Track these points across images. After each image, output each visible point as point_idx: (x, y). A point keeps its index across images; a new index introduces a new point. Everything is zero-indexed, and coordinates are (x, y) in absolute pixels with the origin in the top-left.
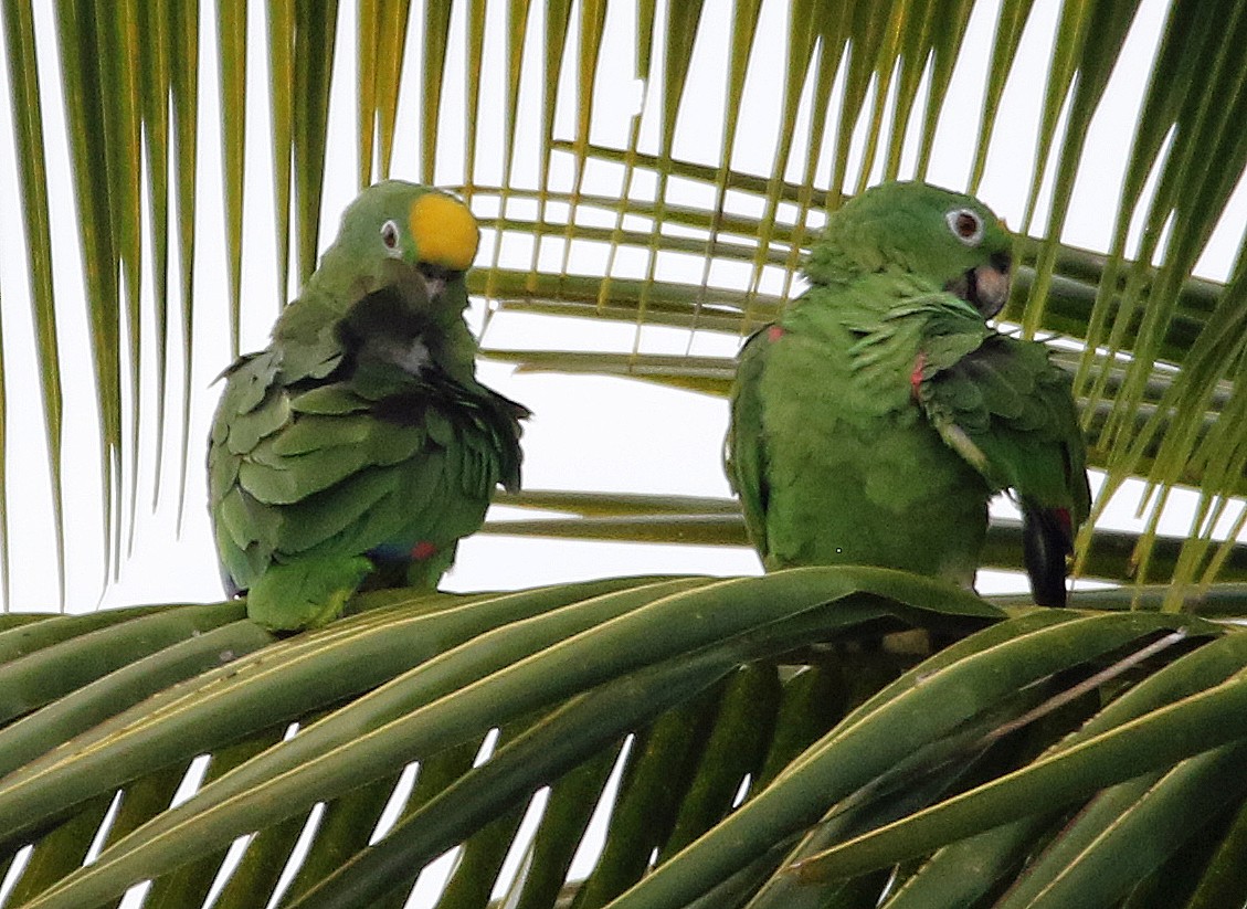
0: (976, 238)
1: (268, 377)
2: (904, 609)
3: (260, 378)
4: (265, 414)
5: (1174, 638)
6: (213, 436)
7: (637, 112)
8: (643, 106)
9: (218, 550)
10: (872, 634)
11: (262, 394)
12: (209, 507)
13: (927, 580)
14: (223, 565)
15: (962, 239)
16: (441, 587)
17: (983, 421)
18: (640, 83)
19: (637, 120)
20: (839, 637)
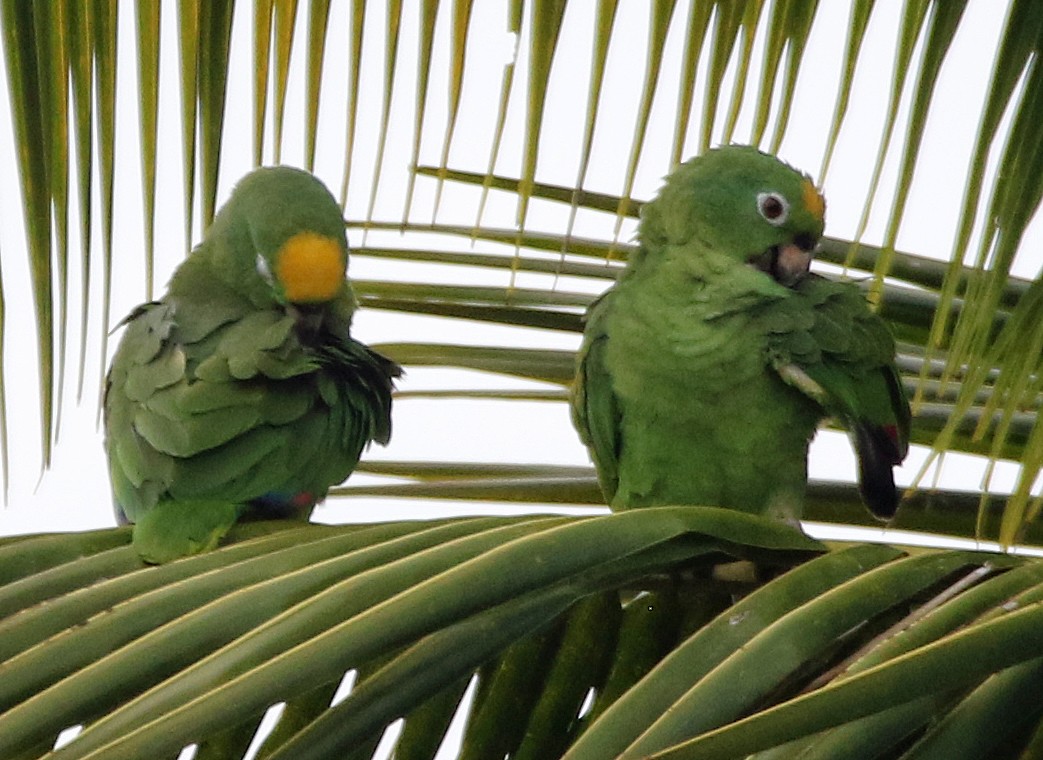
0: (780, 221)
1: (164, 330)
2: (731, 546)
3: (155, 329)
4: (160, 365)
5: (981, 571)
6: (112, 380)
7: (510, 61)
8: (515, 56)
9: (113, 485)
10: (703, 567)
11: (157, 347)
12: (105, 444)
13: (752, 517)
14: (116, 500)
15: (768, 220)
16: (314, 519)
17: (817, 358)
18: (513, 35)
19: (510, 71)
20: (676, 569)
